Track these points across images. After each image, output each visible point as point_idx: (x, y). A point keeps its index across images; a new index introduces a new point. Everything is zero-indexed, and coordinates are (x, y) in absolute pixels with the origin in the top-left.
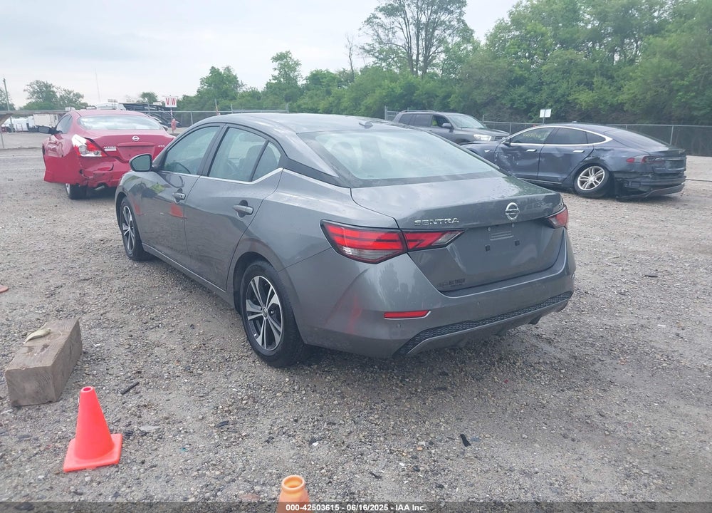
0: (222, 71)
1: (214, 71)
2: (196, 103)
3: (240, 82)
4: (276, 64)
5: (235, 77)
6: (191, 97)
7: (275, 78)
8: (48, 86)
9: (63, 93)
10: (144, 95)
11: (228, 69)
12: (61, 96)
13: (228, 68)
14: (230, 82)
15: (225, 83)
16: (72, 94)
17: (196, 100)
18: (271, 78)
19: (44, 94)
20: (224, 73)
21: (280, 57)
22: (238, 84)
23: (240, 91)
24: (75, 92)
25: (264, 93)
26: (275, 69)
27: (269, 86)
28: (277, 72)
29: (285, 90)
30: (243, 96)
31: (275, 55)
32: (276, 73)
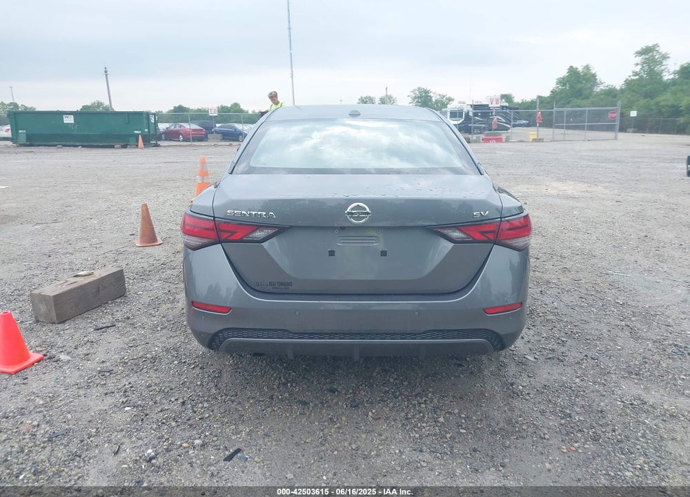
0: (580, 69)
1: (572, 71)
2: (548, 103)
3: (598, 81)
4: (639, 59)
5: (594, 76)
6: (545, 98)
7: (636, 74)
8: (427, 92)
9: (438, 97)
10: (503, 97)
11: (587, 68)
12: (436, 100)
13: (587, 66)
14: (587, 80)
15: (581, 82)
16: (445, 98)
17: (549, 100)
18: (631, 74)
19: (423, 99)
20: (583, 72)
21: (646, 51)
22: (596, 83)
23: (598, 89)
24: (448, 96)
25: (622, 91)
26: (637, 64)
27: (628, 83)
28: (640, 67)
29: (645, 86)
30: (598, 94)
31: (639, 49)
32: (638, 69)
